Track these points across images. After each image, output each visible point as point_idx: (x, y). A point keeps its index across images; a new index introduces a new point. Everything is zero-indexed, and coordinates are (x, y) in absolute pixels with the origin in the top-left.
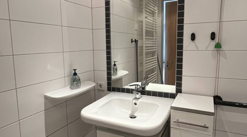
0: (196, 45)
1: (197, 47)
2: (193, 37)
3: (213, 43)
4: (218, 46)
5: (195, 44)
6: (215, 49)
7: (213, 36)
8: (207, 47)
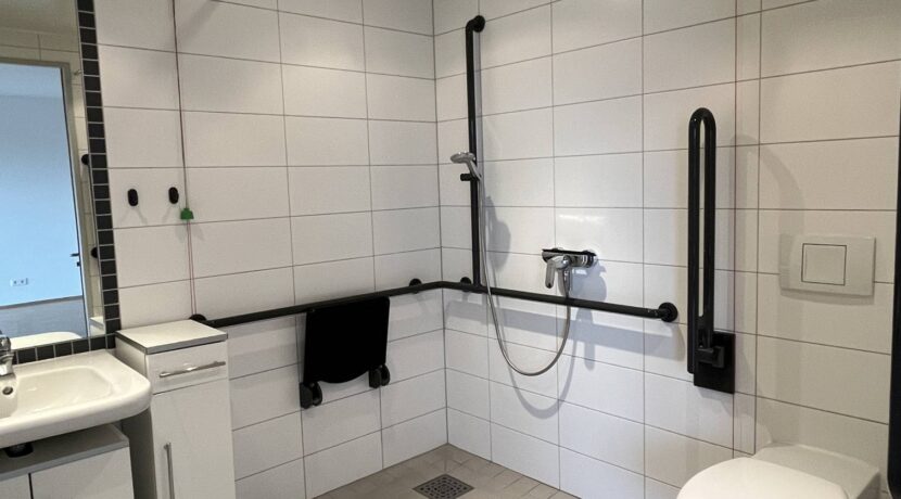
0: (141, 216)
1: (144, 220)
2: (133, 198)
3: (176, 209)
4: (186, 215)
5: (140, 214)
6: (181, 222)
7: (173, 196)
8: (165, 218)
